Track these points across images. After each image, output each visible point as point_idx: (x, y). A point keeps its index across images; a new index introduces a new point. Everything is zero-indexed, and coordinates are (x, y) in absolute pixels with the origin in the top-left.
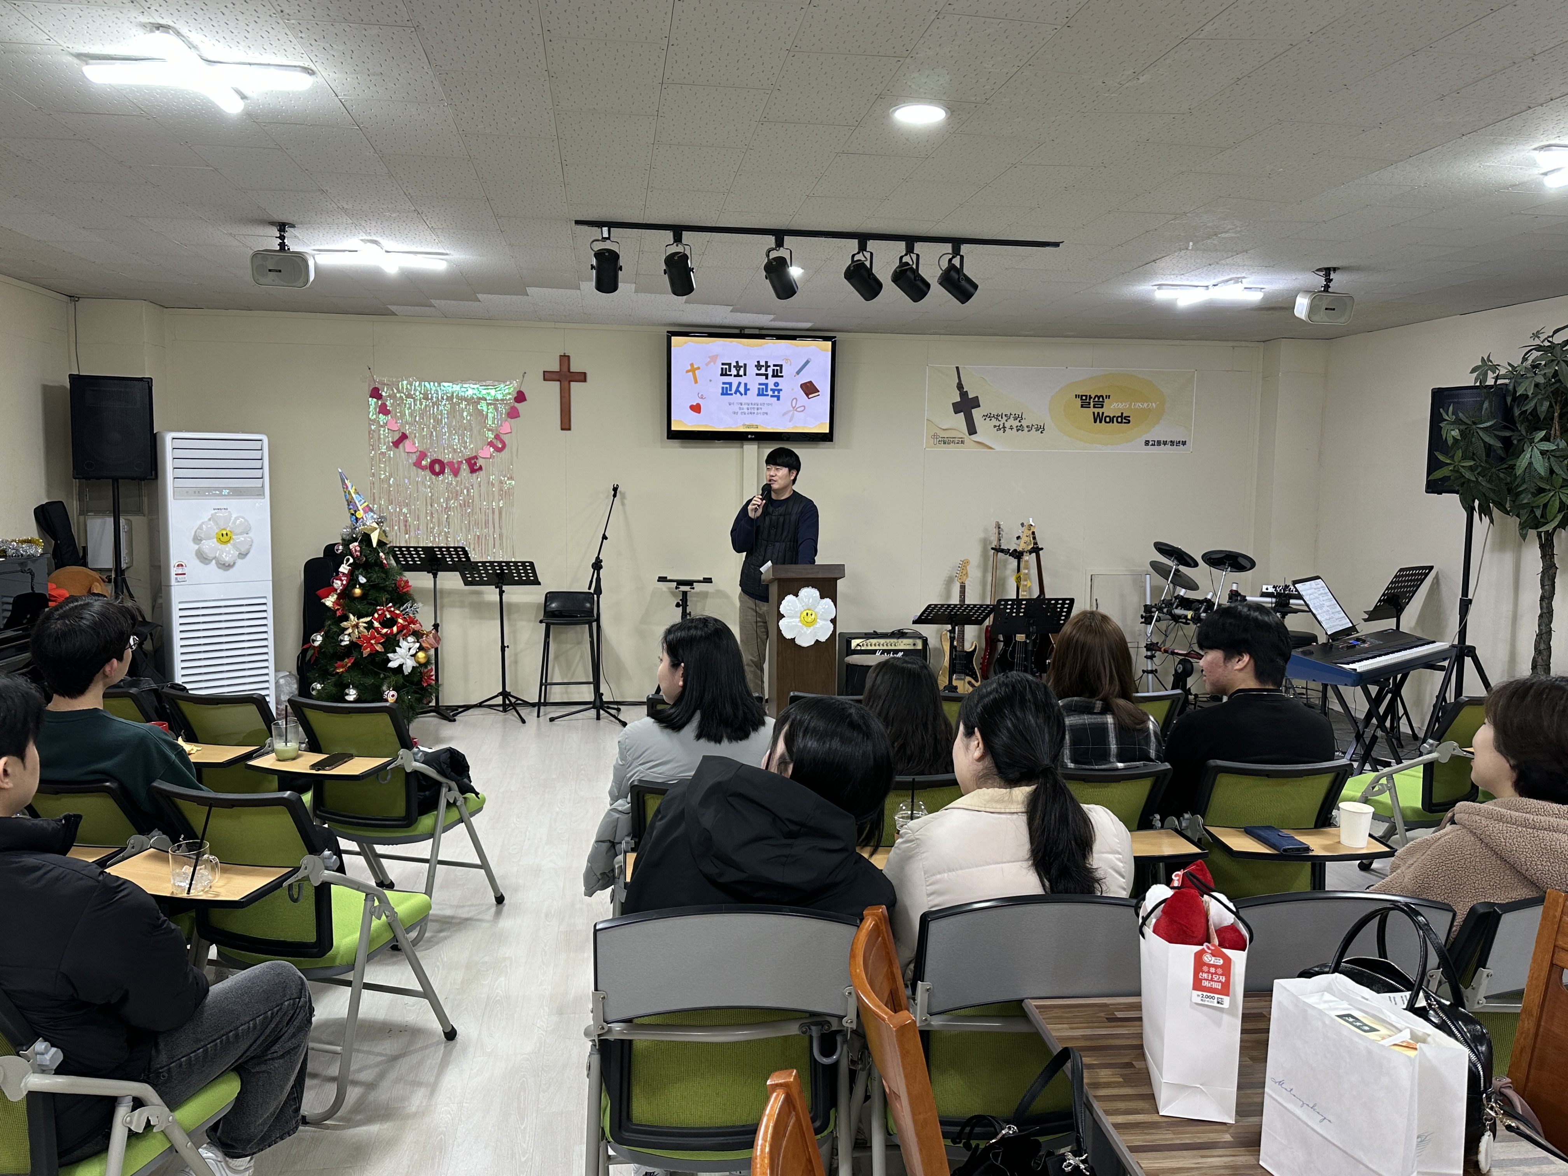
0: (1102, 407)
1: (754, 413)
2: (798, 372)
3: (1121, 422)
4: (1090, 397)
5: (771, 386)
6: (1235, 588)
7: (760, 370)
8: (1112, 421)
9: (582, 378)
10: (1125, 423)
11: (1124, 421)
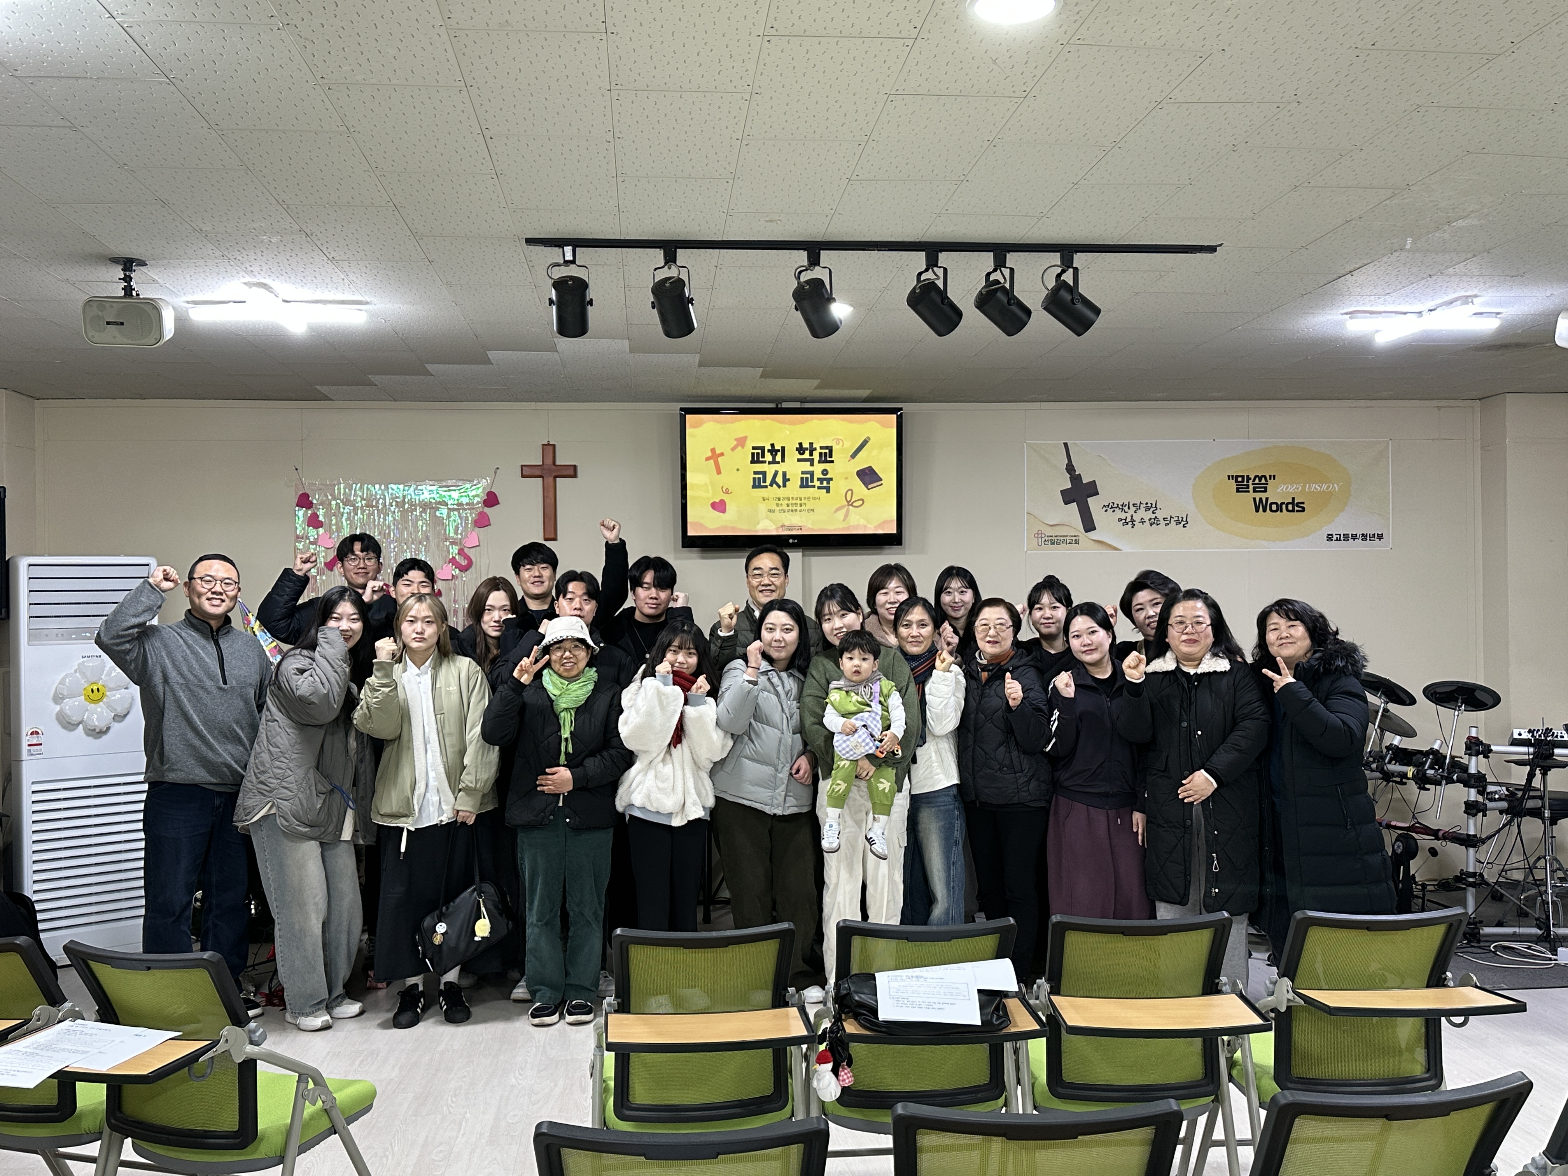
0: (1265, 491)
1: (796, 510)
2: (854, 456)
3: (1293, 511)
4: (1249, 478)
5: (818, 474)
6: (1474, 735)
7: (803, 454)
8: (1279, 508)
9: (571, 472)
10: (1298, 511)
11: (1296, 508)
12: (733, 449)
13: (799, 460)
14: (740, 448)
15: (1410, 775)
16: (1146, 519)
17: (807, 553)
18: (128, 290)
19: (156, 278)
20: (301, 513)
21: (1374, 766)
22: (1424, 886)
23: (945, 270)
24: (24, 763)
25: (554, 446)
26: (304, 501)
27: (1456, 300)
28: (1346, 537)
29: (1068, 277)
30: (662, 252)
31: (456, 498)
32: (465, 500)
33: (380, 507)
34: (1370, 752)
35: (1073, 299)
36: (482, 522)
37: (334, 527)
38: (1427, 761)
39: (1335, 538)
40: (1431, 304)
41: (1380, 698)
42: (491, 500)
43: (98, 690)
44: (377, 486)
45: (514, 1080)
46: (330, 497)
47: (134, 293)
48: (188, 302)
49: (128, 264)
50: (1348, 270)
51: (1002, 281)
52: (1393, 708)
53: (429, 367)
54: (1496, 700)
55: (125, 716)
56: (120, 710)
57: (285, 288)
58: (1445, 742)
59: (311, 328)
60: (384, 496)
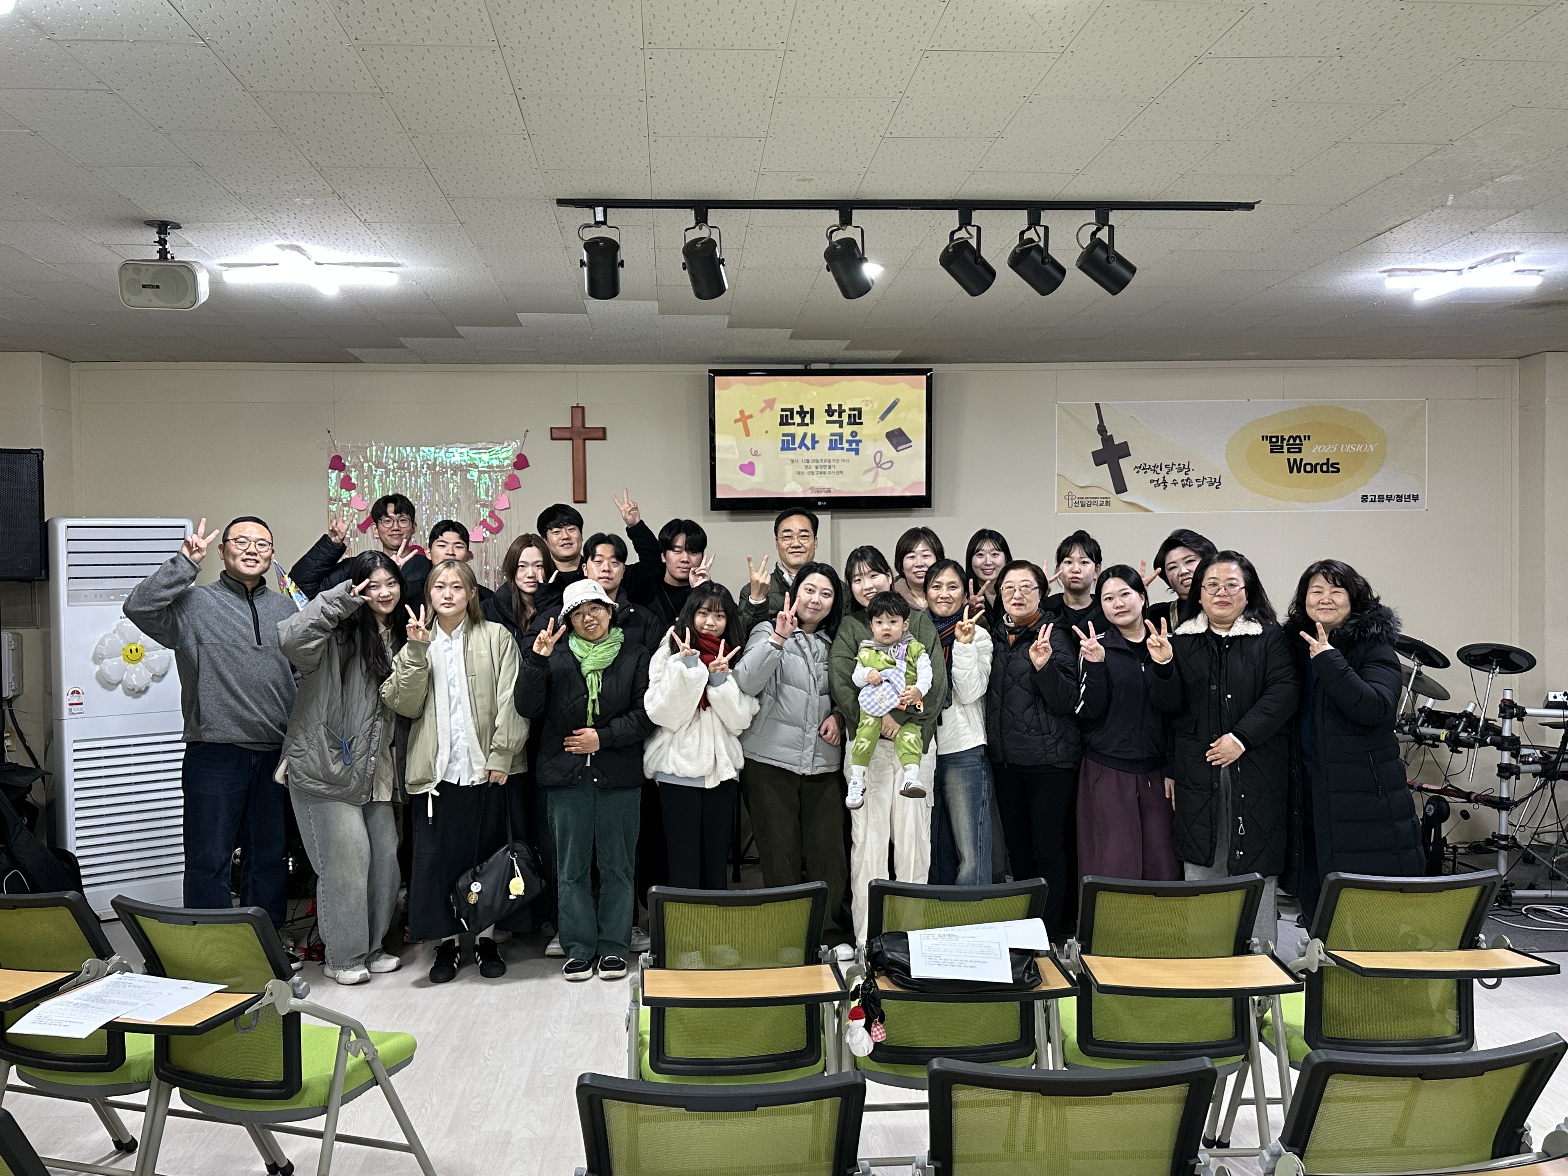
0: (1300, 452)
1: (825, 473)
2: (883, 418)
3: (1327, 471)
4: (1283, 439)
5: (847, 436)
6: (1508, 697)
7: (832, 416)
8: (1314, 469)
9: (600, 435)
10: (1332, 472)
12: (762, 411)
13: (828, 422)
14: (768, 410)
15: (1443, 738)
16: (1179, 481)
17: (835, 515)
18: (163, 253)
19: (190, 240)
20: (334, 475)
21: (1406, 728)
22: (1455, 848)
23: (979, 228)
24: (65, 722)
25: (583, 408)
26: (337, 464)
27: (1497, 257)
28: (1381, 499)
29: (1103, 235)
30: (693, 212)
31: (487, 460)
32: (495, 463)
33: (412, 469)
34: (1403, 715)
35: (1108, 258)
36: (512, 484)
37: (366, 490)
38: (1460, 724)
39: (1369, 499)
40: (1472, 262)
41: (1413, 660)
42: (521, 462)
43: (137, 650)
44: (408, 449)
45: (549, 1034)
46: (362, 460)
47: (169, 256)
48: (221, 265)
49: (163, 227)
50: (1388, 226)
51: (1036, 239)
52: (1426, 670)
53: (460, 329)
54: (1531, 662)
55: (164, 676)
56: (158, 670)
57: (317, 250)
58: (1478, 704)
59: (343, 290)
60: (416, 458)
